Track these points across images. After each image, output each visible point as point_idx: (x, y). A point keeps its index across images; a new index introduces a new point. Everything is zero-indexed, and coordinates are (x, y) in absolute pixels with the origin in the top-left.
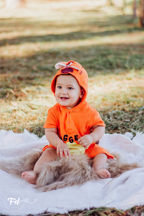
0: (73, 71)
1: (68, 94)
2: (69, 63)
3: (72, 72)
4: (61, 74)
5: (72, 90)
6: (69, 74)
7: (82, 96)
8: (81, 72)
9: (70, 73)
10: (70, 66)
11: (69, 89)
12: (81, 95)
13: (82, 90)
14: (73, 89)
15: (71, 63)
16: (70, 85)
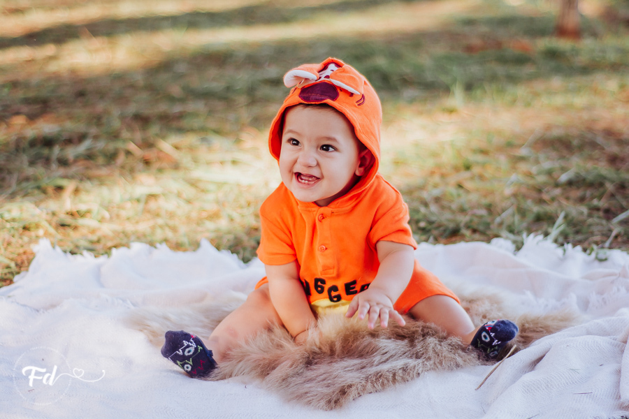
0: (337, 95)
1: (318, 164)
2: (325, 67)
3: (334, 99)
4: (300, 104)
5: (332, 153)
6: (326, 106)
7: (362, 169)
8: (363, 96)
9: (329, 101)
10: (327, 77)
11: (324, 149)
12: (360, 166)
13: (363, 153)
14: (336, 149)
15: (332, 66)
16: (329, 139)
